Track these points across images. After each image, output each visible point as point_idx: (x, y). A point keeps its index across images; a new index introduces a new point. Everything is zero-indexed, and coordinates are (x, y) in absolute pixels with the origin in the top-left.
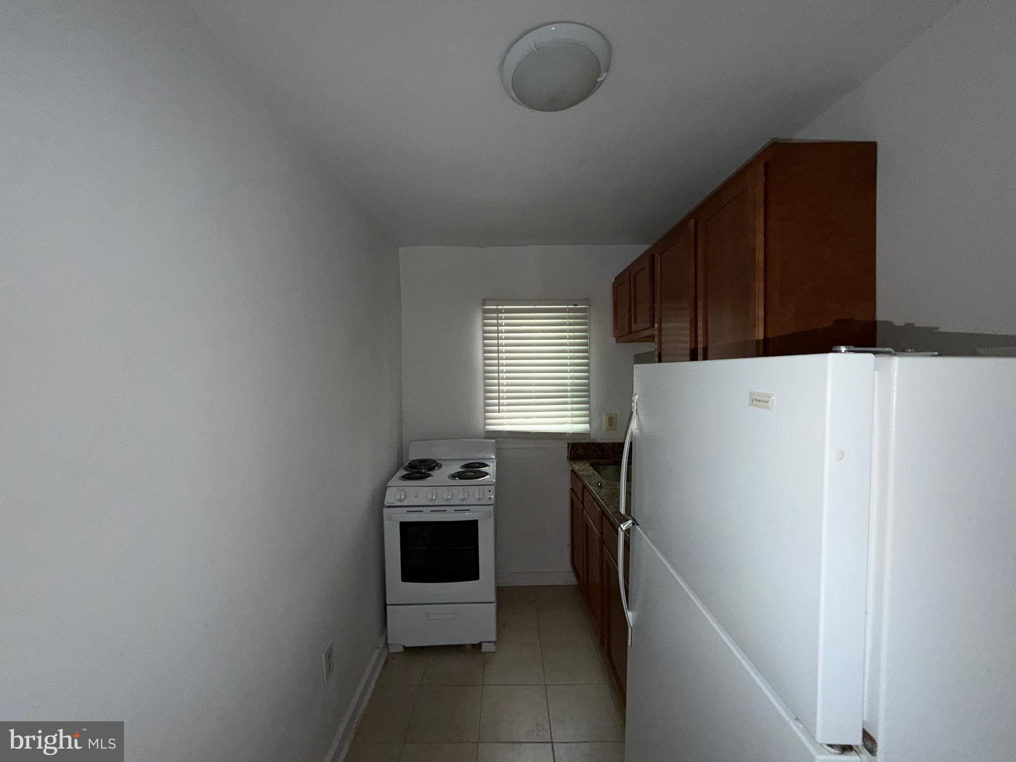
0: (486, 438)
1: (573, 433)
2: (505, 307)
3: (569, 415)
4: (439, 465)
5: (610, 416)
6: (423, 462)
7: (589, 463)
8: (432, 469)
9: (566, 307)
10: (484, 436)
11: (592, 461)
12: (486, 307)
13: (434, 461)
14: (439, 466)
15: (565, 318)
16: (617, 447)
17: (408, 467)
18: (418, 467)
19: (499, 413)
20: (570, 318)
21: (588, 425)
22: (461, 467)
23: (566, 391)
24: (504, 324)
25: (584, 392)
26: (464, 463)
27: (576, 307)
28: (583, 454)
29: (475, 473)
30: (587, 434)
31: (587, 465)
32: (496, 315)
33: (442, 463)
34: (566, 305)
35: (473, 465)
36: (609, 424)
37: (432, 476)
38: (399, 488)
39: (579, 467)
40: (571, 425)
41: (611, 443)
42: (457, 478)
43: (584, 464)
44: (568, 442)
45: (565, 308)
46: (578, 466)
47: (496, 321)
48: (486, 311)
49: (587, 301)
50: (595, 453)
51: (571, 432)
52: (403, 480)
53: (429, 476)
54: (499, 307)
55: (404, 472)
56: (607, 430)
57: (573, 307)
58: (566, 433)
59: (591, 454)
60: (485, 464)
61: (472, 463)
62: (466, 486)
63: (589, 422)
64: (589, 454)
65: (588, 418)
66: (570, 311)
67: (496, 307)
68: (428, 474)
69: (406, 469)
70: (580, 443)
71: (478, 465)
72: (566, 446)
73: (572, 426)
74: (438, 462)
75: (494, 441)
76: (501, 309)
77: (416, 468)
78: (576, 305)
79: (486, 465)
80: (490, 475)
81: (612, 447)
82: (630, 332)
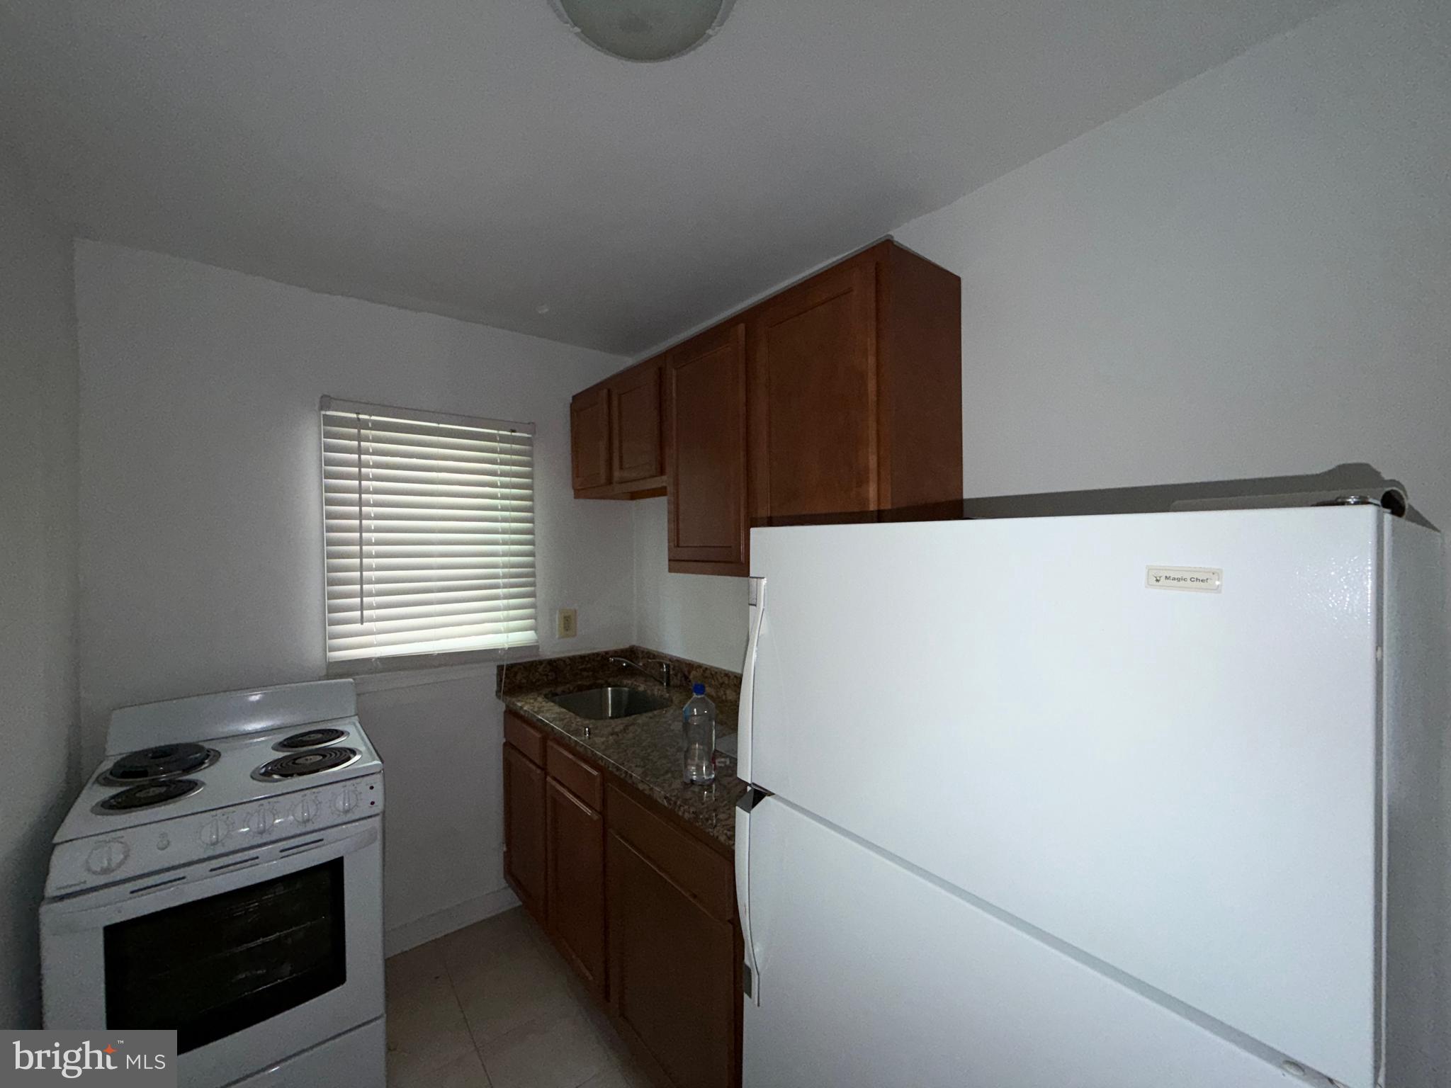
0: (328, 677)
1: (509, 649)
2: (374, 418)
3: (502, 617)
4: (212, 753)
5: (567, 615)
6: (163, 754)
7: (543, 696)
8: (197, 765)
9: (496, 432)
10: (324, 673)
11: (544, 692)
12: (329, 413)
13: (195, 747)
14: (211, 756)
15: (493, 451)
16: (578, 663)
17: (111, 773)
18: (149, 770)
19: (362, 623)
20: (502, 452)
21: (533, 632)
22: (275, 748)
23: (496, 577)
24: (371, 451)
25: (526, 577)
26: (281, 737)
27: (513, 434)
28: (524, 681)
29: (324, 756)
30: (535, 646)
31: (540, 699)
32: (356, 431)
33: (218, 747)
34: (495, 429)
35: (306, 738)
36: (565, 627)
37: (203, 784)
38: (101, 838)
39: (531, 705)
40: (506, 635)
41: (569, 658)
42: (276, 777)
43: (535, 700)
44: (502, 663)
45: (494, 434)
46: (526, 703)
47: (356, 443)
48: (329, 421)
49: (531, 427)
50: (545, 677)
51: (506, 646)
52: (103, 814)
53: (193, 785)
54: (361, 416)
55: (108, 792)
56: (561, 637)
57: (509, 433)
58: (498, 650)
59: (538, 680)
60: (337, 731)
61: (297, 736)
62: (307, 789)
63: (534, 628)
64: (534, 680)
65: (533, 621)
66: (503, 439)
67: (355, 416)
68: (190, 782)
69: (105, 781)
70: (520, 664)
71: (320, 736)
72: (495, 671)
73: (508, 637)
74: (207, 746)
75: (351, 680)
76: (366, 421)
77: (144, 774)
78: (514, 431)
79: (340, 734)
80: (361, 752)
81: (570, 664)
82: (610, 481)
